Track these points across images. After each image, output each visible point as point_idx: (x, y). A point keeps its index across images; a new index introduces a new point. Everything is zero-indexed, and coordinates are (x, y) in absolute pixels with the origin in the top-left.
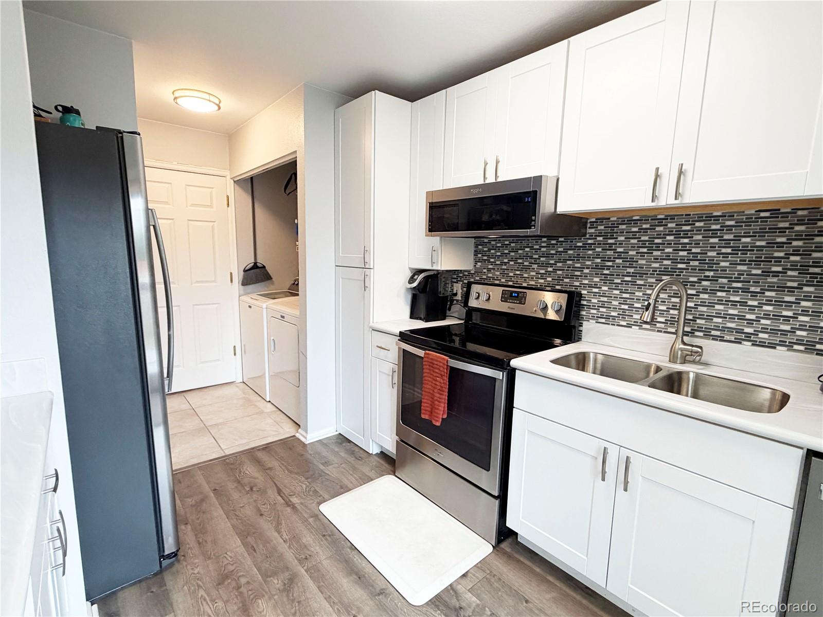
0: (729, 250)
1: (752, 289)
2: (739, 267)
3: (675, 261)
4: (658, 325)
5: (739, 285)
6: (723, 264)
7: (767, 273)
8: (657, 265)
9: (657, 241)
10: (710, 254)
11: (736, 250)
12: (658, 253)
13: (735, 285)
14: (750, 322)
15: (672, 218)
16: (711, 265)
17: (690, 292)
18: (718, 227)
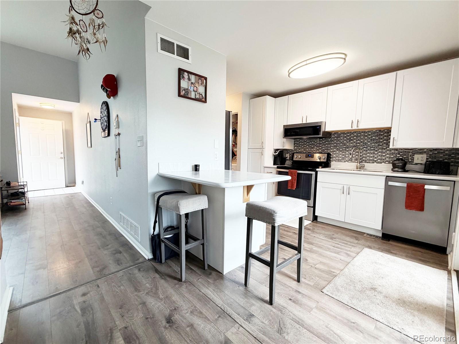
0: (370, 140)
1: (376, 149)
2: (373, 144)
3: (356, 143)
4: (353, 161)
5: (373, 149)
6: (368, 144)
7: (379, 145)
8: (352, 145)
9: (351, 138)
10: (365, 141)
11: (371, 140)
12: (352, 142)
13: (372, 149)
14: (376, 158)
15: (355, 132)
16: (366, 144)
17: (361, 151)
18: (367, 134)
